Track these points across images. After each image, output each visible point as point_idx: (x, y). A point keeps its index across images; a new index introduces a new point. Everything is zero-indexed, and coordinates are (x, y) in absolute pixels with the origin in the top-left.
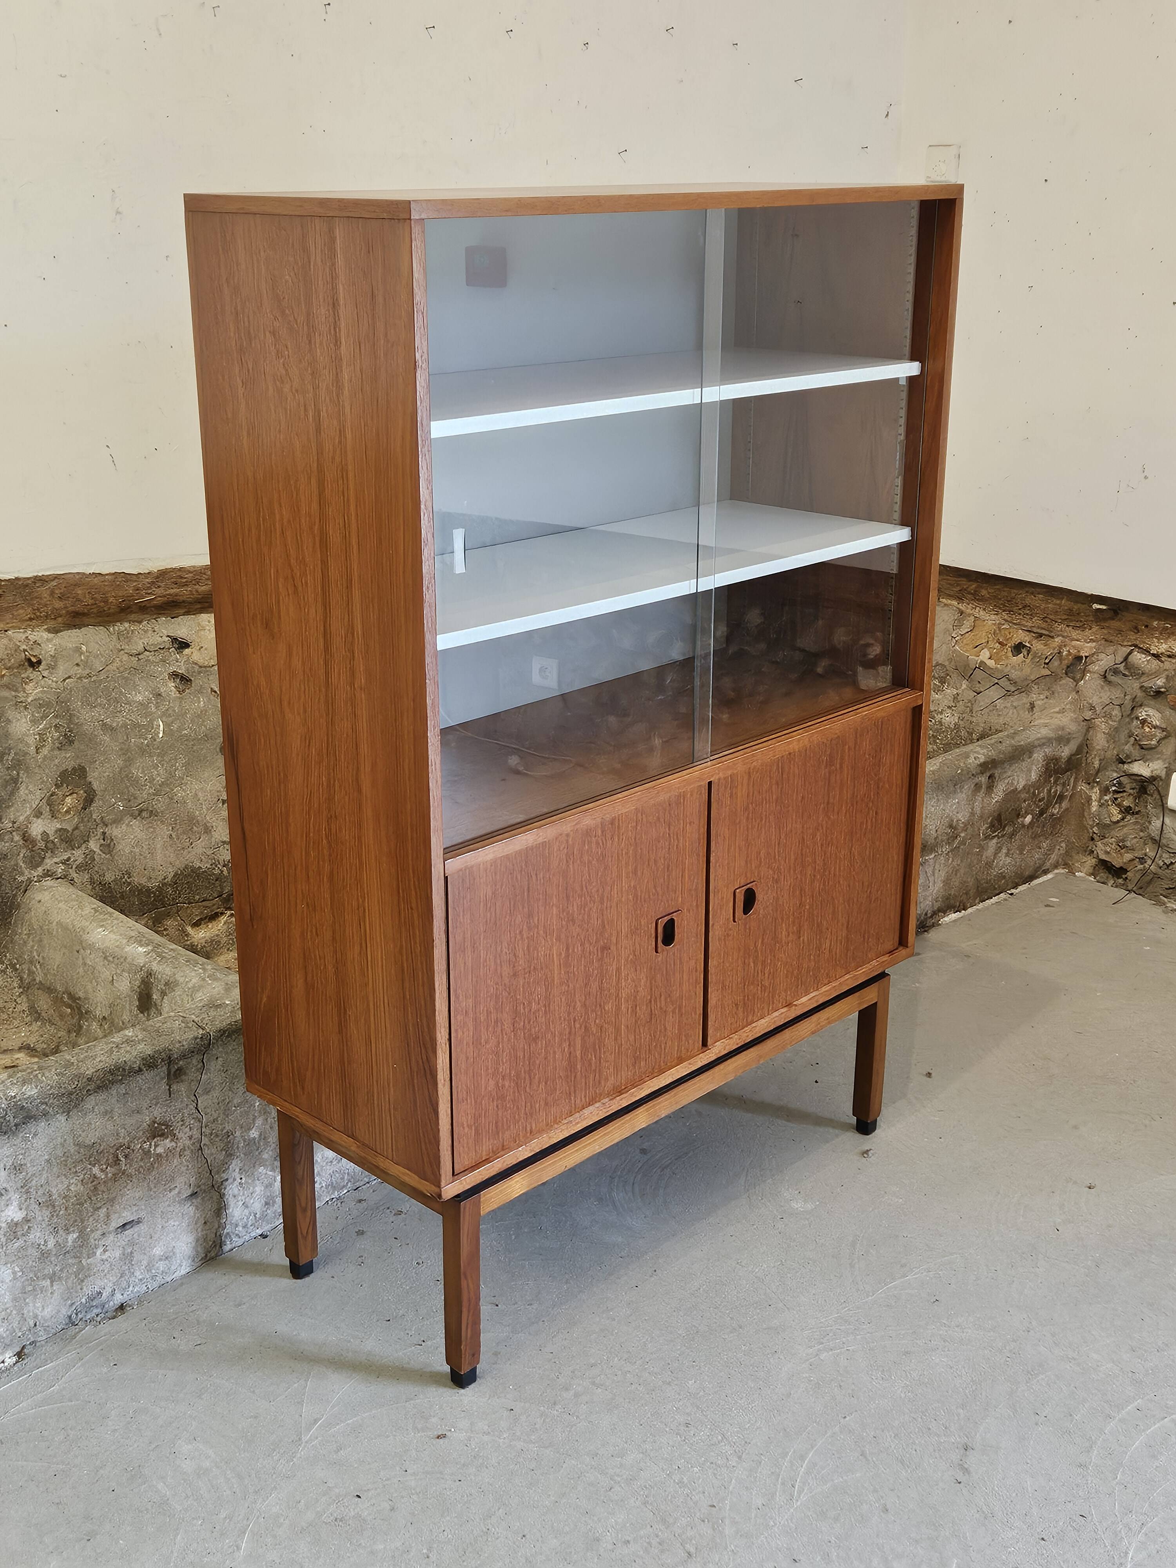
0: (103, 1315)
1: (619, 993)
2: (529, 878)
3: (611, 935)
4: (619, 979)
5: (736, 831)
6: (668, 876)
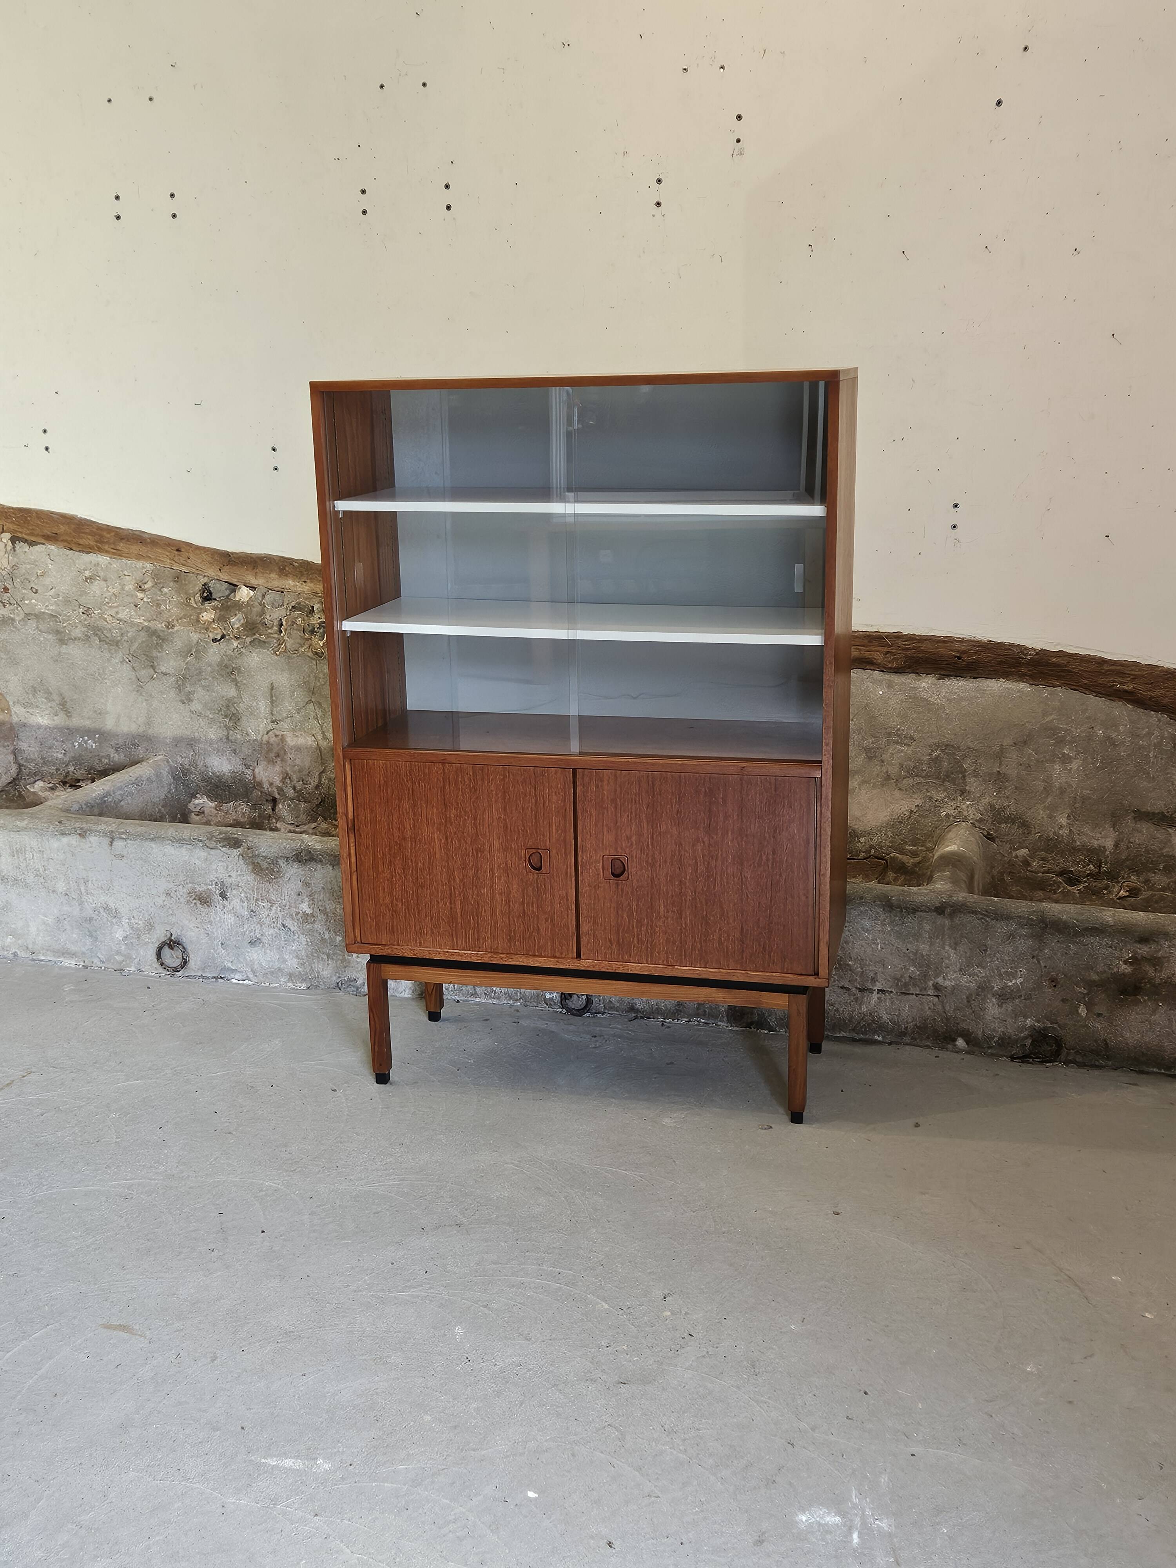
0: (355, 993)
1: (493, 886)
2: (413, 783)
3: (484, 844)
4: (493, 877)
5: (603, 813)
6: (536, 823)
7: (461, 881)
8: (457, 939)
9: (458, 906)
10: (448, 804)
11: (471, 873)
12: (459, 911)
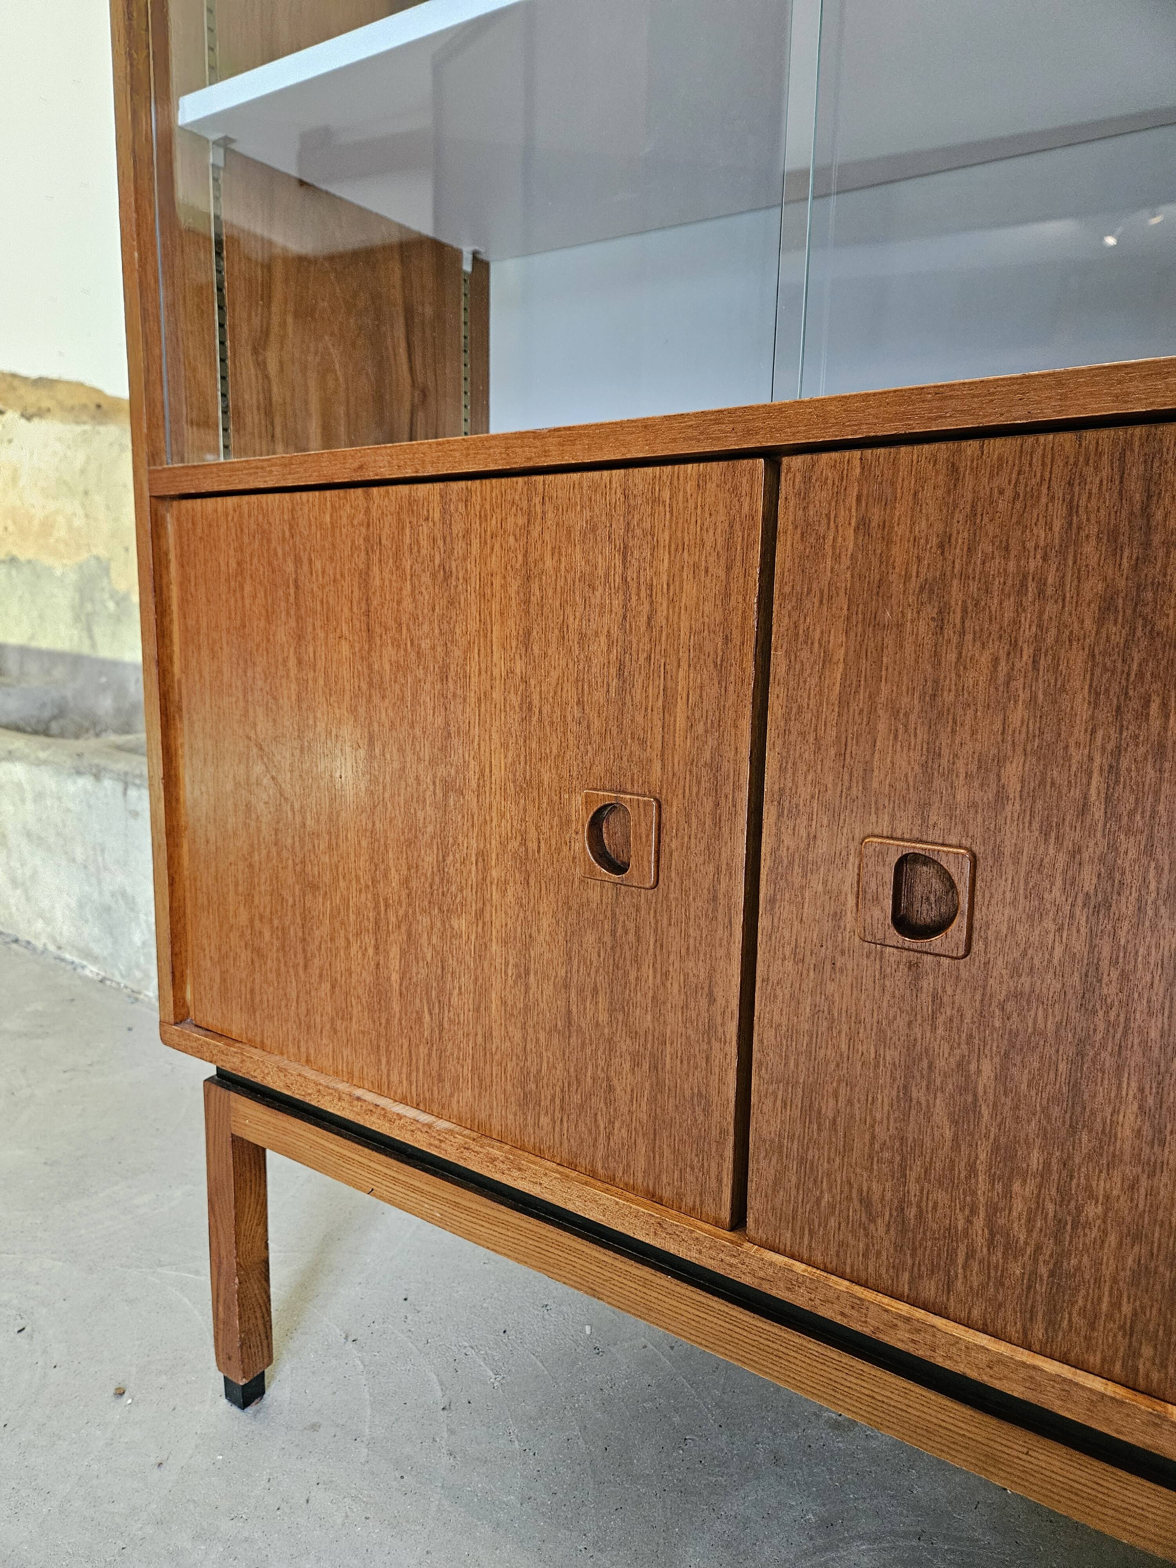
1: (482, 910)
2: (298, 560)
3: (466, 764)
4: (484, 879)
5: (881, 649)
6: (621, 690)
7: (405, 882)
8: (388, 1062)
9: (395, 963)
10: (378, 630)
11: (429, 859)
12: (395, 977)
